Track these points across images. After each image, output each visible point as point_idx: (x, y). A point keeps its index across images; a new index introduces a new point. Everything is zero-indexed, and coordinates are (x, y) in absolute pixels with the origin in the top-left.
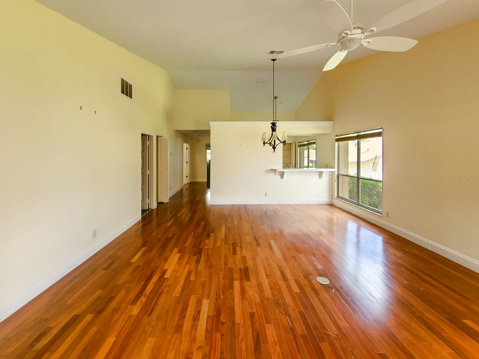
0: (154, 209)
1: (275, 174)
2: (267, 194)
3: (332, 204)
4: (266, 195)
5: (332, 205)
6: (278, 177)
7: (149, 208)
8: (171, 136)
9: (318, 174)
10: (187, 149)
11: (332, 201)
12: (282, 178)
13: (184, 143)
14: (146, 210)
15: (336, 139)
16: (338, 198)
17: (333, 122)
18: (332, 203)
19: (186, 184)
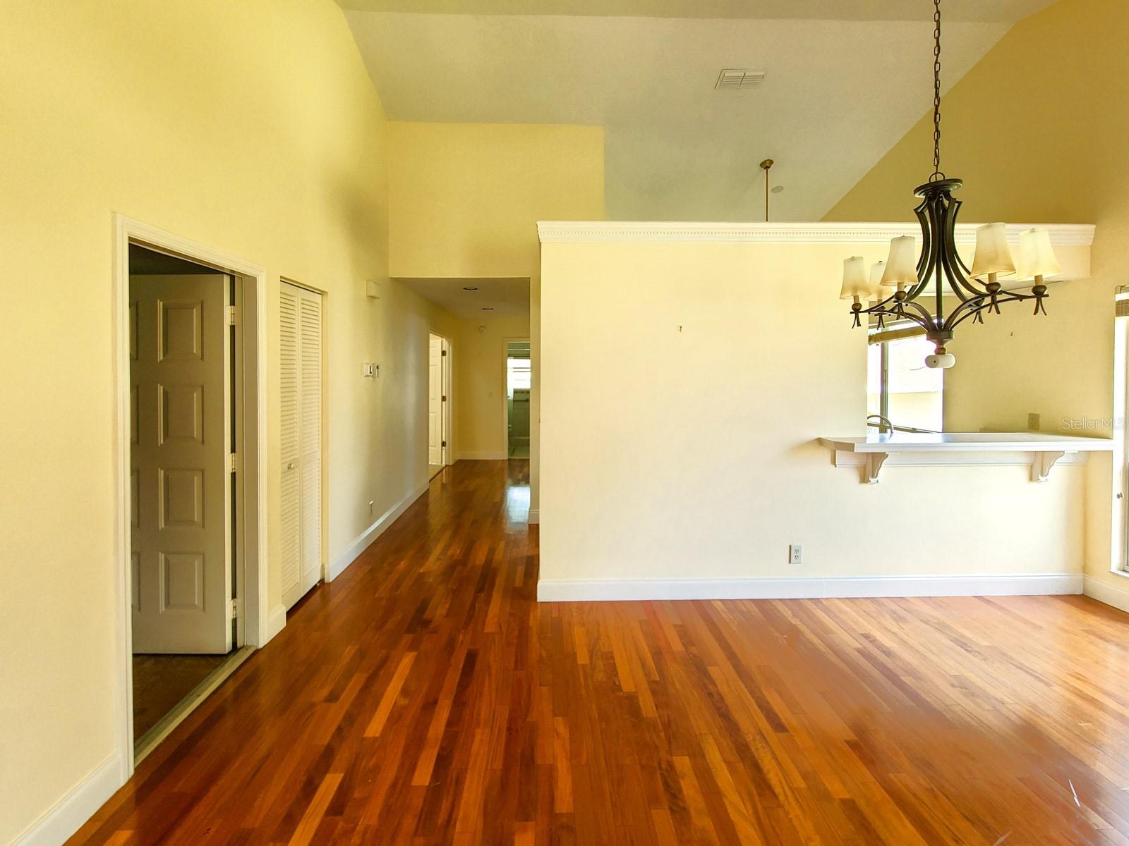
0: (261, 646)
1: (834, 462)
2: (797, 551)
3: (1083, 595)
4: (792, 554)
5: (1085, 601)
6: (846, 474)
7: (239, 645)
8: (373, 297)
9: (1024, 459)
10: (444, 353)
11: (1084, 581)
12: (864, 479)
13: (431, 335)
14: (221, 658)
15: (1119, 303)
16: (1124, 571)
17: (1093, 227)
18: (1084, 590)
19: (441, 471)
